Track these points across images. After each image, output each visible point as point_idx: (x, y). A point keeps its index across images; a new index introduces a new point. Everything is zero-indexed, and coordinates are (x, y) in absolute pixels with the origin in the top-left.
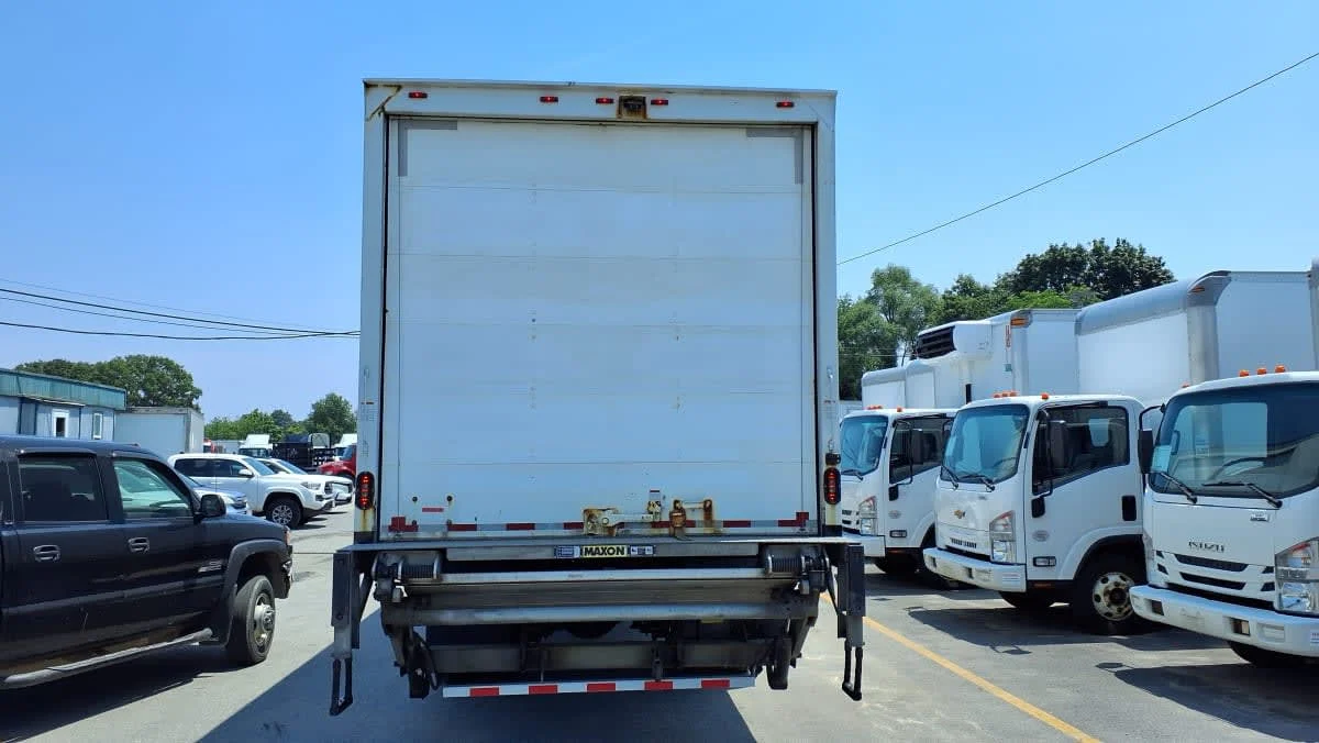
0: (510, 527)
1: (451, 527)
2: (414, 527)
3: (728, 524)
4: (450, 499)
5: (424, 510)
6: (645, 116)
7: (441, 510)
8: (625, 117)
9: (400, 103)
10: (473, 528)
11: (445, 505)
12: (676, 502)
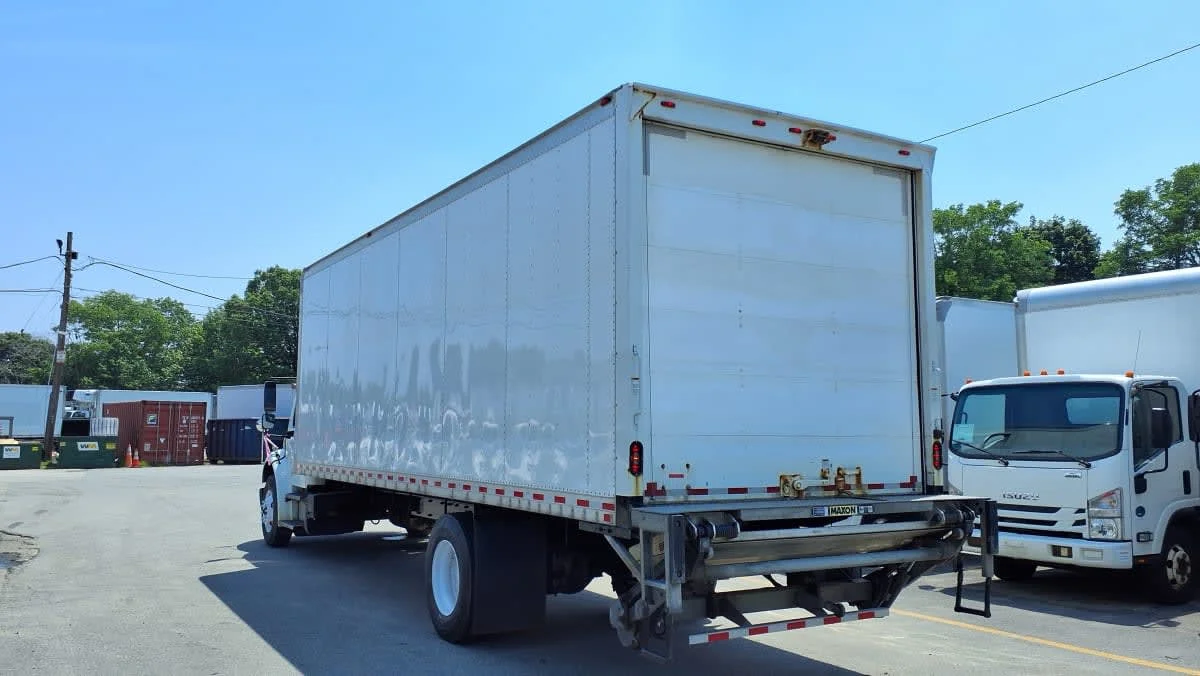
0: (732, 491)
1: (691, 491)
2: (663, 492)
3: (871, 487)
4: (688, 466)
5: (671, 476)
6: (820, 149)
7: (682, 476)
8: (808, 146)
9: (655, 110)
10: (704, 492)
11: (683, 471)
12: (839, 469)
